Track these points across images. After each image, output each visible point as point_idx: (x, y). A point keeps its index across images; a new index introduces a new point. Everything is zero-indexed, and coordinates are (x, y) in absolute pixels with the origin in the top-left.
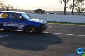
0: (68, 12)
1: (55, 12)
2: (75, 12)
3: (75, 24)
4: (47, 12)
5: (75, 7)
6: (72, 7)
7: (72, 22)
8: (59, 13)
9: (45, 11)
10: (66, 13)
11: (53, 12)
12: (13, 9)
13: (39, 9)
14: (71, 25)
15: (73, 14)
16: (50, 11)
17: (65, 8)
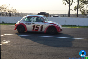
0: (73, 15)
1: (59, 14)
2: (80, 14)
3: (80, 27)
4: (51, 15)
5: (80, 9)
6: (77, 9)
7: (77, 25)
8: (63, 16)
9: (49, 14)
10: (71, 15)
11: (57, 15)
12: (15, 13)
13: (43, 12)
14: (76, 28)
15: (77, 17)
16: (54, 14)
17: (70, 10)
